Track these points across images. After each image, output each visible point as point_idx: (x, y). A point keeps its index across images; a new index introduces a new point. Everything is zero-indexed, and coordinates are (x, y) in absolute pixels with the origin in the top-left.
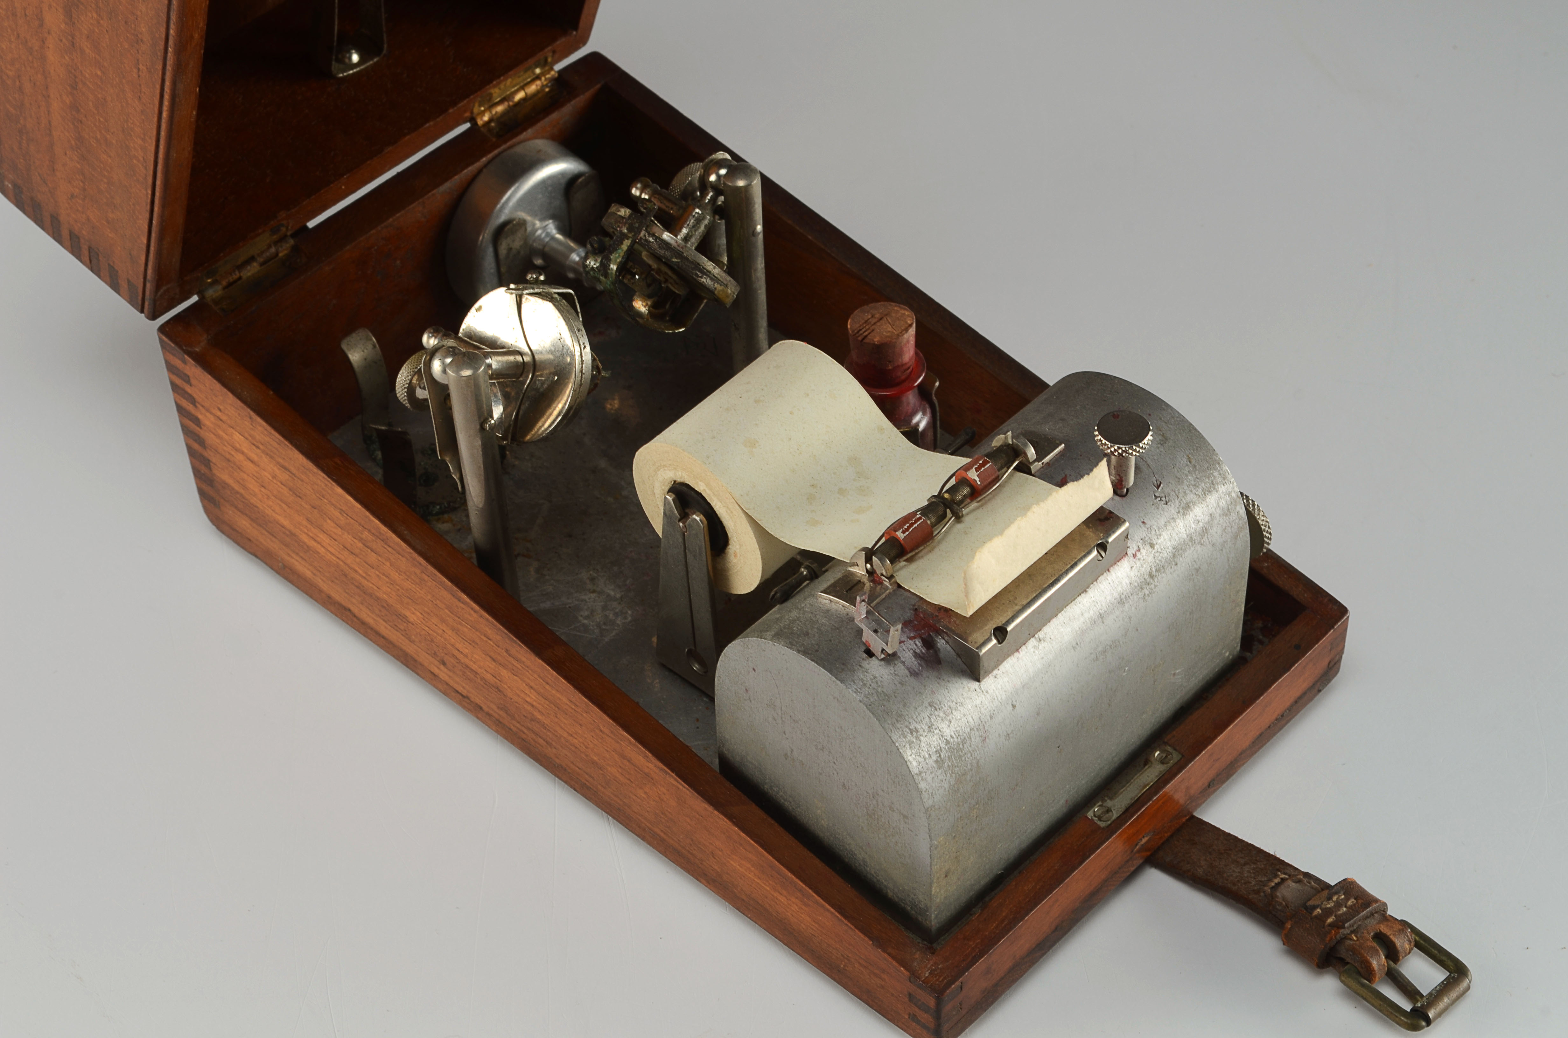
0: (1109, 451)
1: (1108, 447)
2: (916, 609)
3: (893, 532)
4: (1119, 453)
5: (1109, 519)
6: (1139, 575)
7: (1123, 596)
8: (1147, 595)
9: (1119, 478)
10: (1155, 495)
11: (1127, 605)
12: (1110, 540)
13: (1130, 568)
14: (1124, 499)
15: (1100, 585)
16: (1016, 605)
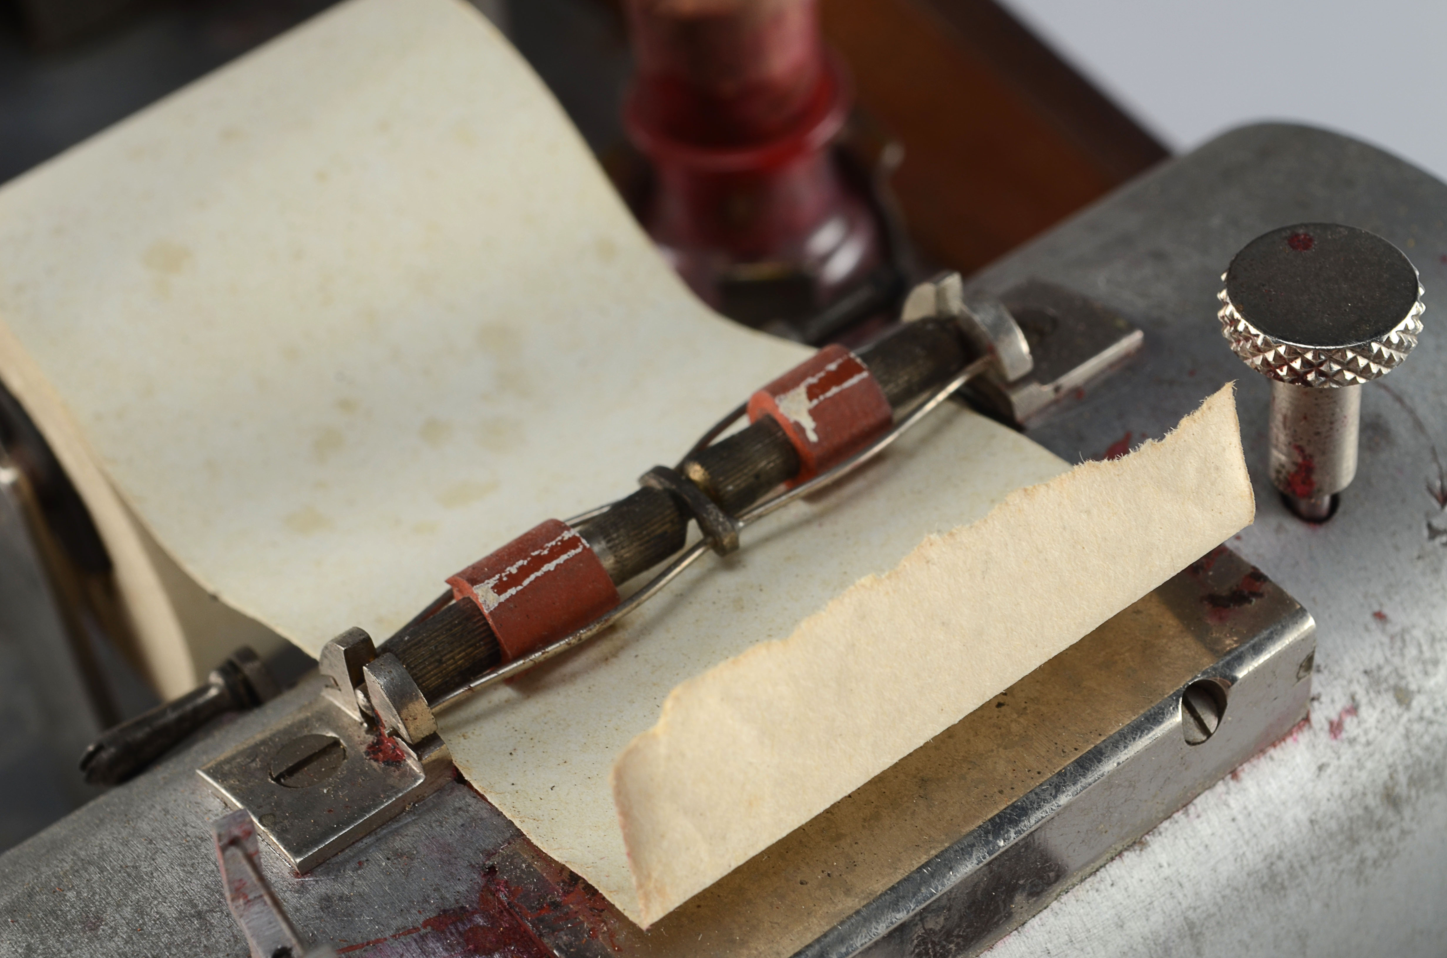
0: (1258, 360)
1: (1255, 346)
2: (492, 869)
3: (467, 585)
4: (1291, 369)
5: (1246, 599)
6: (1347, 795)
7: (1281, 866)
8: (1369, 862)
9: (1300, 460)
10: (1430, 526)
11: (1293, 897)
12: (1242, 673)
13: (1314, 768)
14: (1321, 530)
15: (1196, 822)
16: (848, 892)
